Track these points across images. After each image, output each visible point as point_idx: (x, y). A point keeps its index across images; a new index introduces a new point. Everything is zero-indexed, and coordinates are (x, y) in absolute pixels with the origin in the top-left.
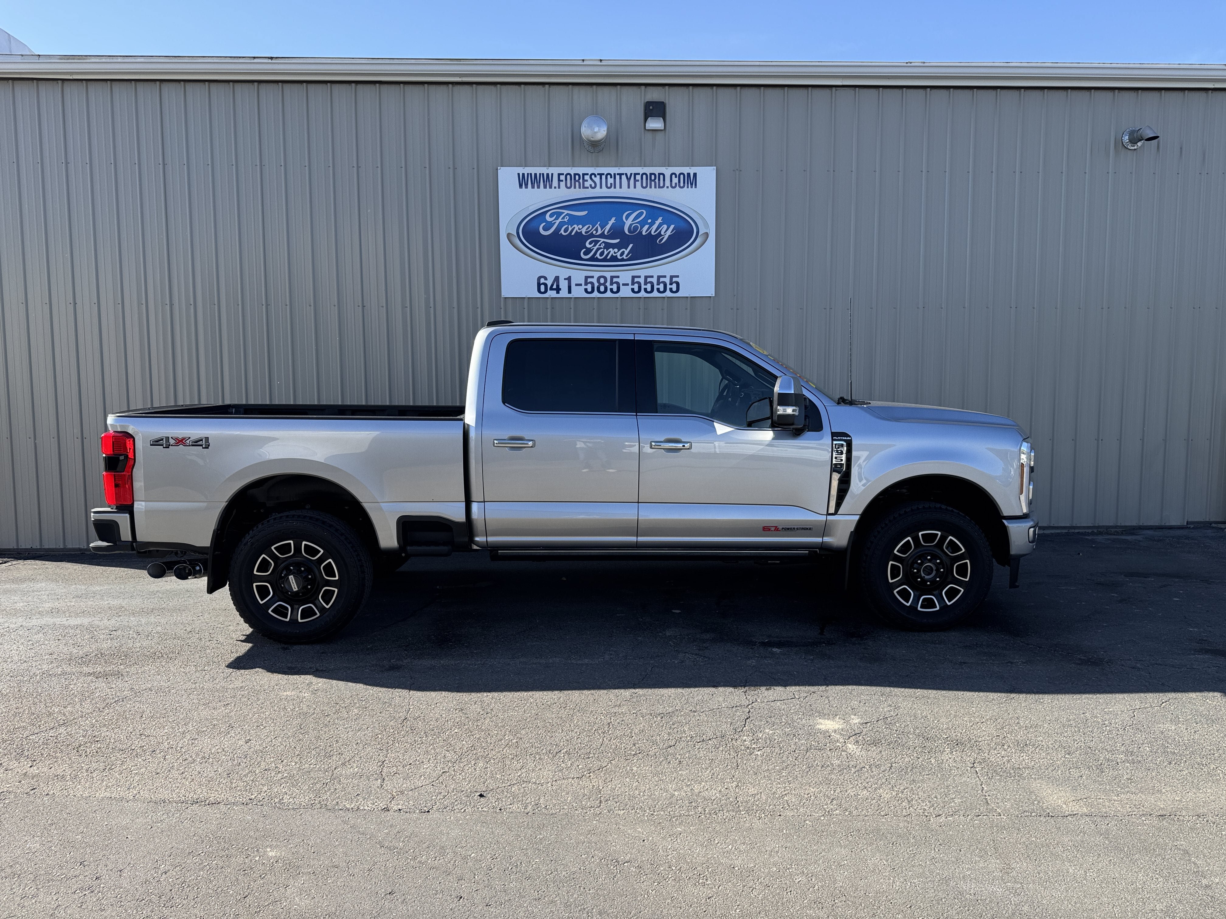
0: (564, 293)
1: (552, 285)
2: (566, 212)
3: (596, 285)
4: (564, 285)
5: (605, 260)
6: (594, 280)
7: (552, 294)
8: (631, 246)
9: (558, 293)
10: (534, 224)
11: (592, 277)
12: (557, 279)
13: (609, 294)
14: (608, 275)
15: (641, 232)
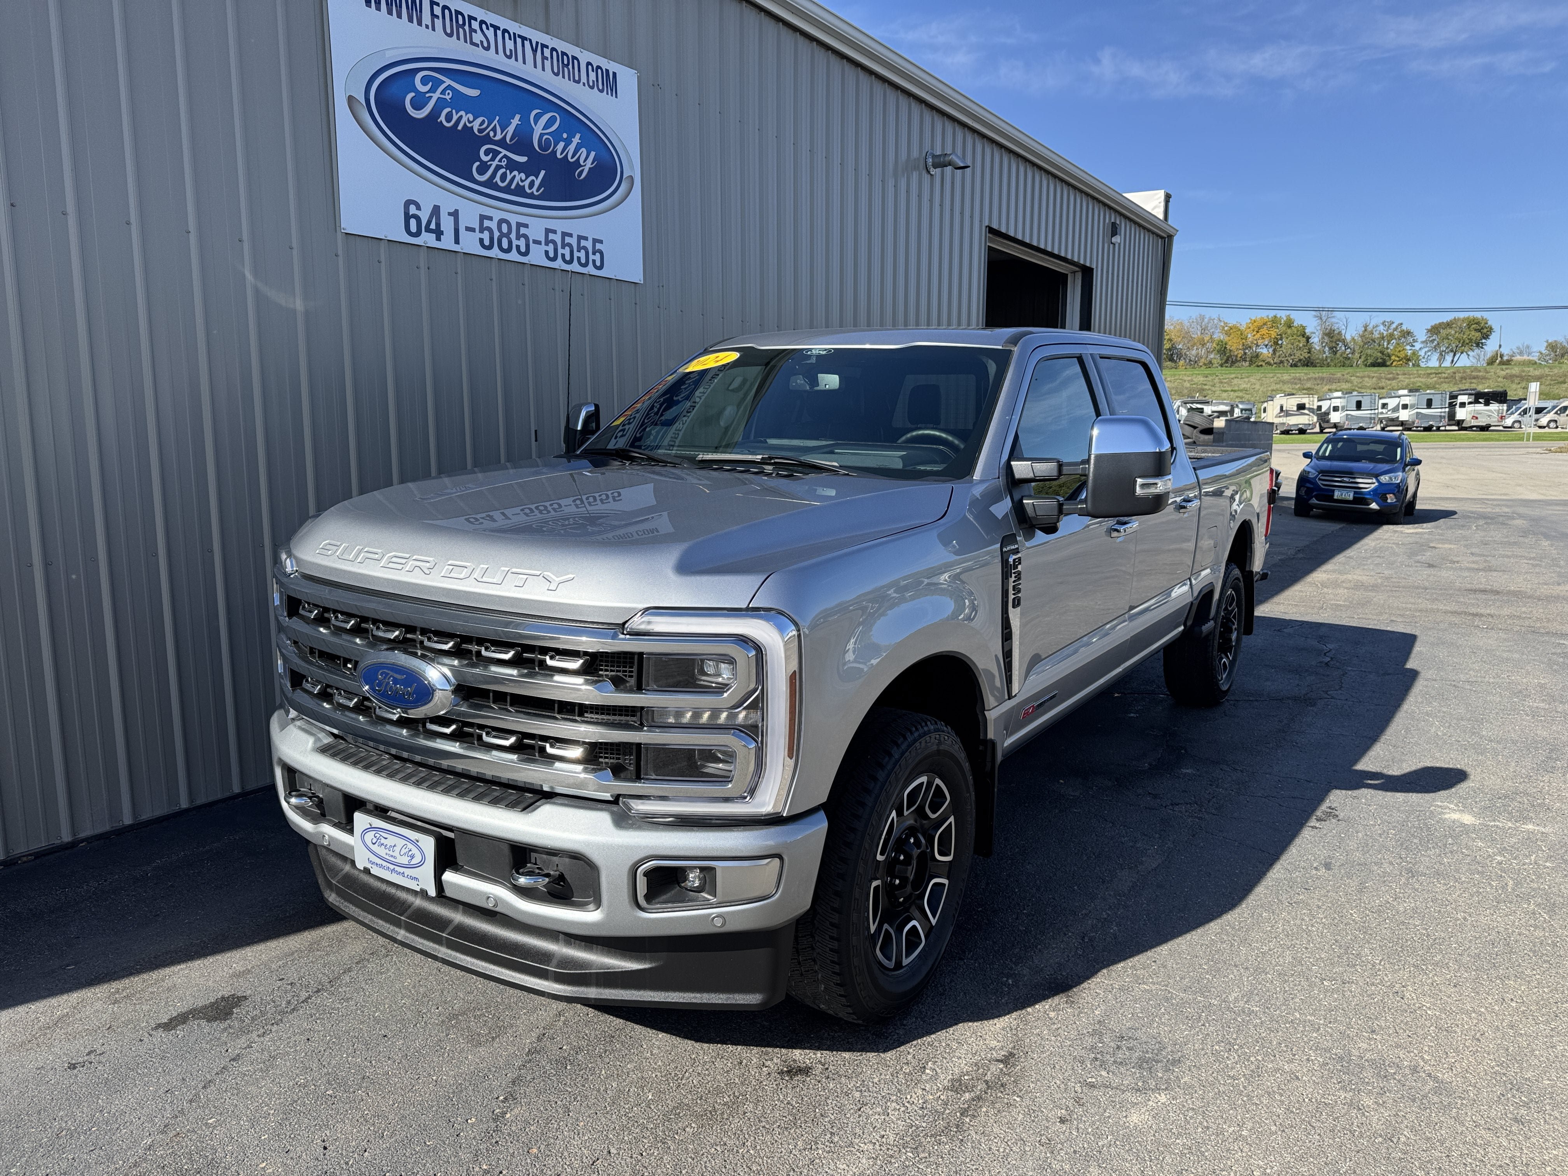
0: (447, 242)
1: (429, 222)
2: (448, 82)
3: (496, 234)
4: (447, 224)
5: (507, 190)
6: (493, 225)
7: (427, 239)
8: (543, 173)
9: (438, 239)
10: (394, 90)
11: (490, 218)
12: (436, 210)
13: (514, 256)
14: (514, 219)
15: (554, 152)
